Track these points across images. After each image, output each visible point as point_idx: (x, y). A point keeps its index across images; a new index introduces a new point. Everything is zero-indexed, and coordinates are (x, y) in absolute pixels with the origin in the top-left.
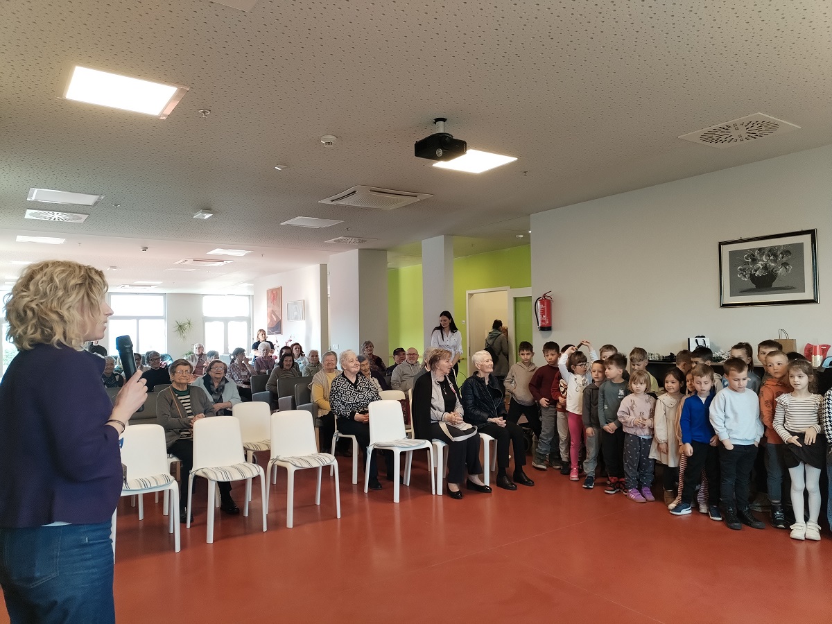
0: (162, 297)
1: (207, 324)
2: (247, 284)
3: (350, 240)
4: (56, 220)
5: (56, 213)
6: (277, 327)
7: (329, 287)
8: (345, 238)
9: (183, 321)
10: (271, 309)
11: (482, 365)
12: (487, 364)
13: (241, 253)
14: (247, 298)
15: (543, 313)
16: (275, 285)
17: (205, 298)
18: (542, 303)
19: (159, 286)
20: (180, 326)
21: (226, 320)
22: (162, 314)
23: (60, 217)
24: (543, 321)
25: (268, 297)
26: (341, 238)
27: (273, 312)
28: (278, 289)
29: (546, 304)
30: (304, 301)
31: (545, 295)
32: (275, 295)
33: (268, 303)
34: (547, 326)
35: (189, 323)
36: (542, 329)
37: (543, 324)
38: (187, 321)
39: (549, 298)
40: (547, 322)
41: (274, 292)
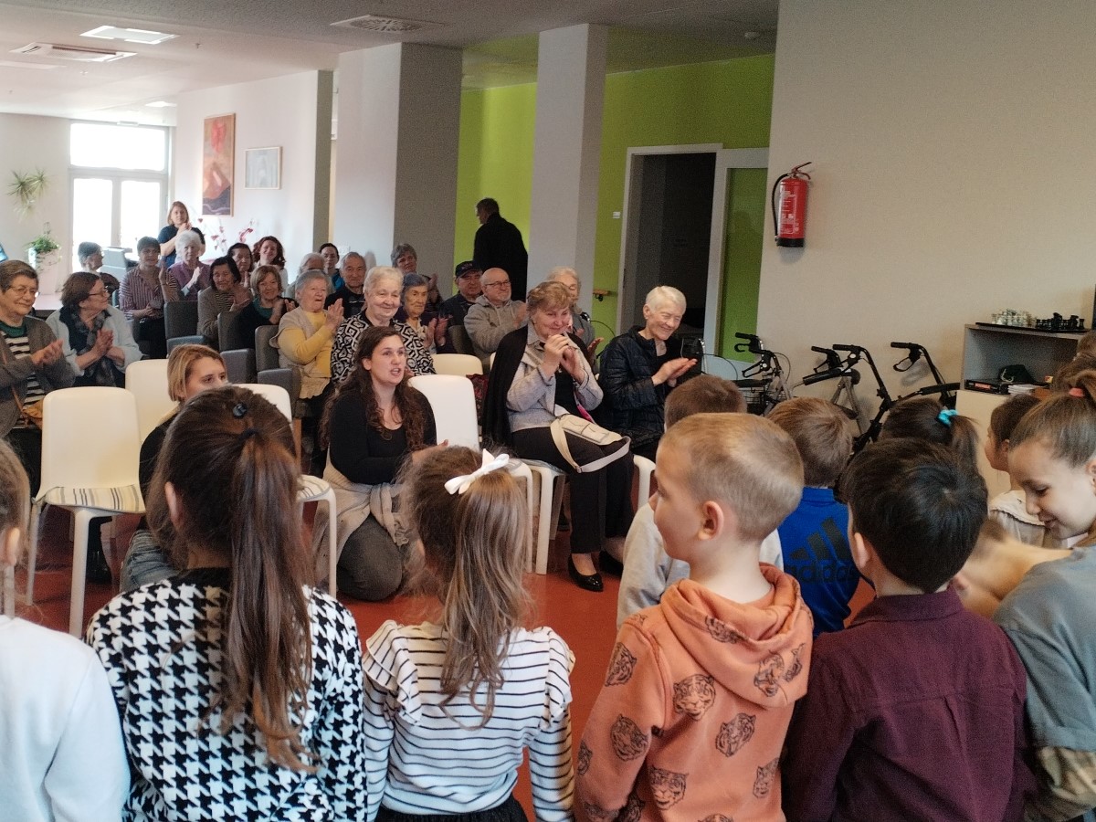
1: (78, 183)
2: (162, 104)
3: (384, 24)
6: (221, 201)
7: (335, 120)
8: (374, 19)
9: (29, 172)
10: (212, 160)
13: (154, 38)
14: (162, 133)
15: (788, 208)
16: (222, 110)
17: (74, 127)
18: (789, 187)
20: (22, 184)
21: (117, 176)
24: (787, 226)
25: (206, 132)
26: (367, 17)
27: (216, 167)
28: (228, 118)
29: (796, 189)
30: (282, 149)
31: (796, 170)
32: (222, 132)
33: (205, 147)
34: (793, 237)
35: (41, 179)
36: (785, 242)
37: (787, 232)
38: (37, 174)
39: (805, 178)
40: (796, 229)
41: (220, 125)
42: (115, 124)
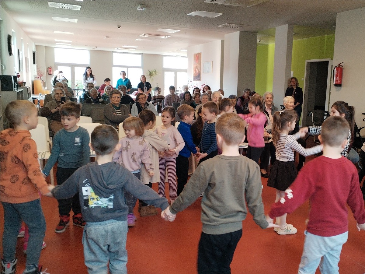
0: (140, 56)
1: (165, 73)
3: (232, 26)
4: (66, 8)
5: (64, 4)
6: (198, 77)
8: (229, 24)
9: (152, 70)
10: (196, 65)
11: (287, 104)
12: (290, 104)
15: (337, 75)
17: (164, 57)
18: (337, 70)
19: (137, 49)
20: (150, 73)
21: (176, 71)
22: (140, 65)
23: (67, 6)
24: (337, 81)
25: (194, 58)
26: (226, 24)
27: (197, 67)
28: (199, 53)
29: (339, 70)
30: (212, 62)
31: (339, 65)
32: (198, 57)
33: (194, 62)
34: (338, 84)
35: (155, 72)
36: (336, 85)
37: (337, 82)
38: (154, 70)
39: (342, 67)
40: (339, 81)
41: (197, 56)
42: (175, 56)
